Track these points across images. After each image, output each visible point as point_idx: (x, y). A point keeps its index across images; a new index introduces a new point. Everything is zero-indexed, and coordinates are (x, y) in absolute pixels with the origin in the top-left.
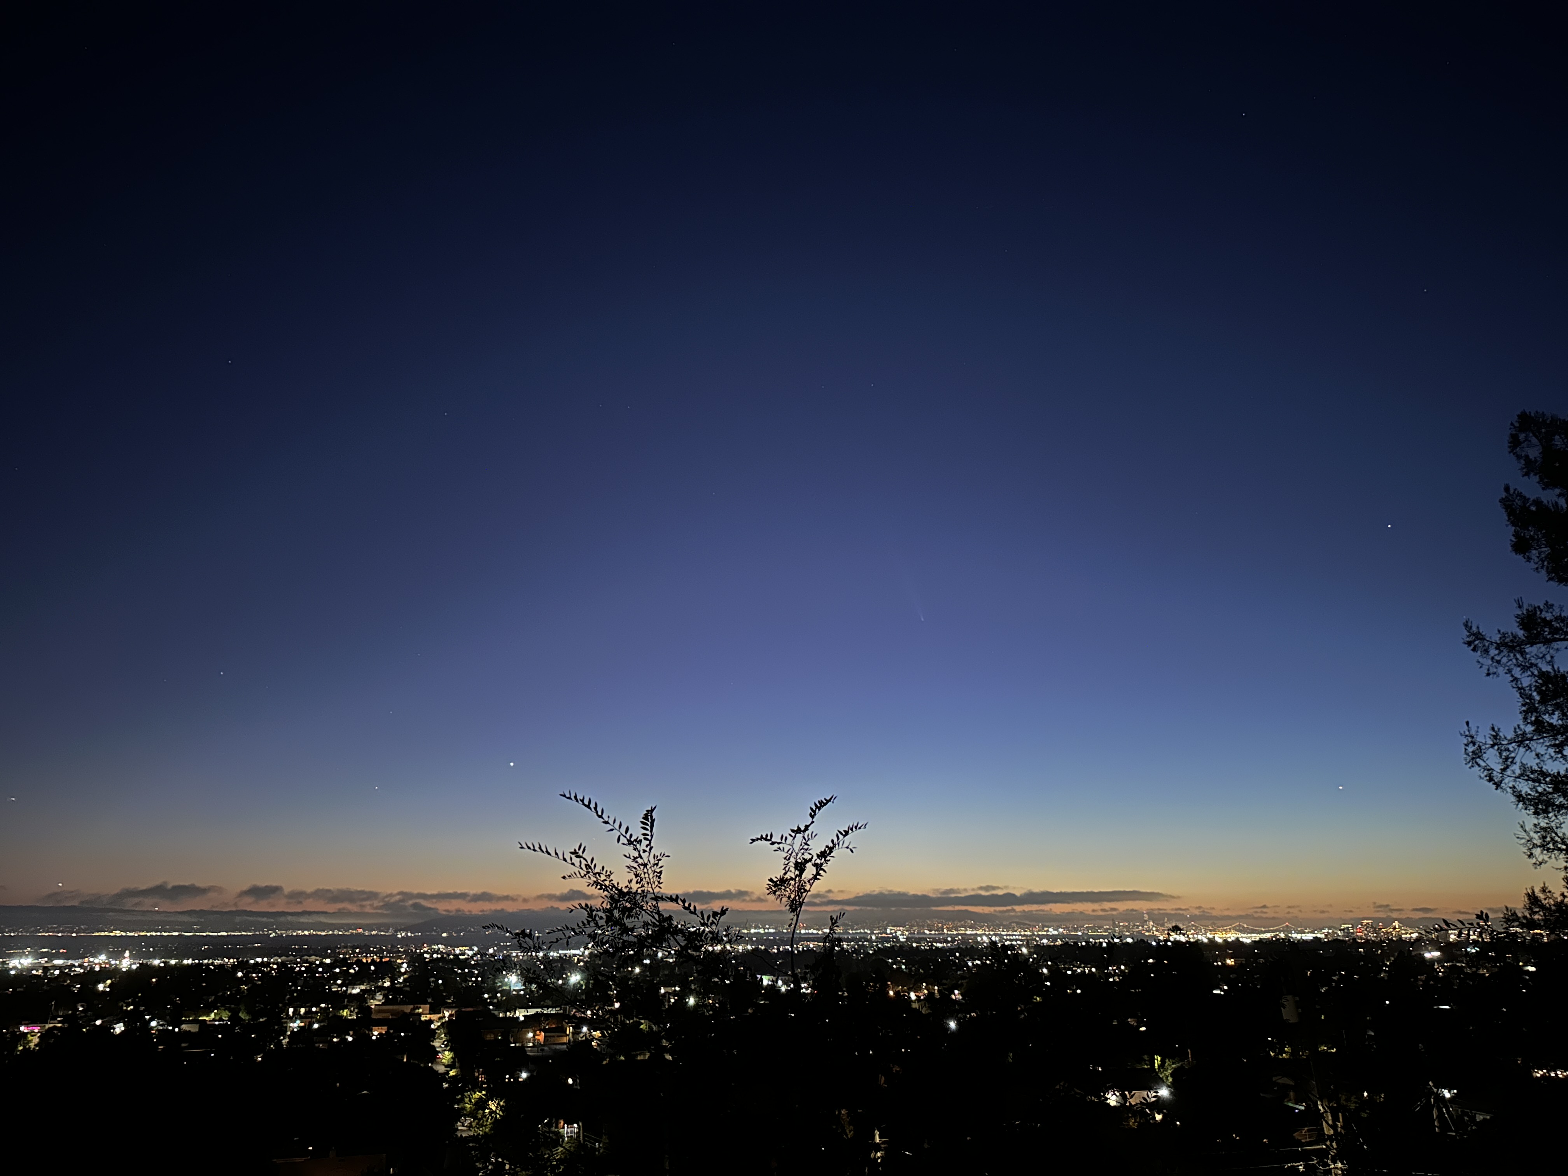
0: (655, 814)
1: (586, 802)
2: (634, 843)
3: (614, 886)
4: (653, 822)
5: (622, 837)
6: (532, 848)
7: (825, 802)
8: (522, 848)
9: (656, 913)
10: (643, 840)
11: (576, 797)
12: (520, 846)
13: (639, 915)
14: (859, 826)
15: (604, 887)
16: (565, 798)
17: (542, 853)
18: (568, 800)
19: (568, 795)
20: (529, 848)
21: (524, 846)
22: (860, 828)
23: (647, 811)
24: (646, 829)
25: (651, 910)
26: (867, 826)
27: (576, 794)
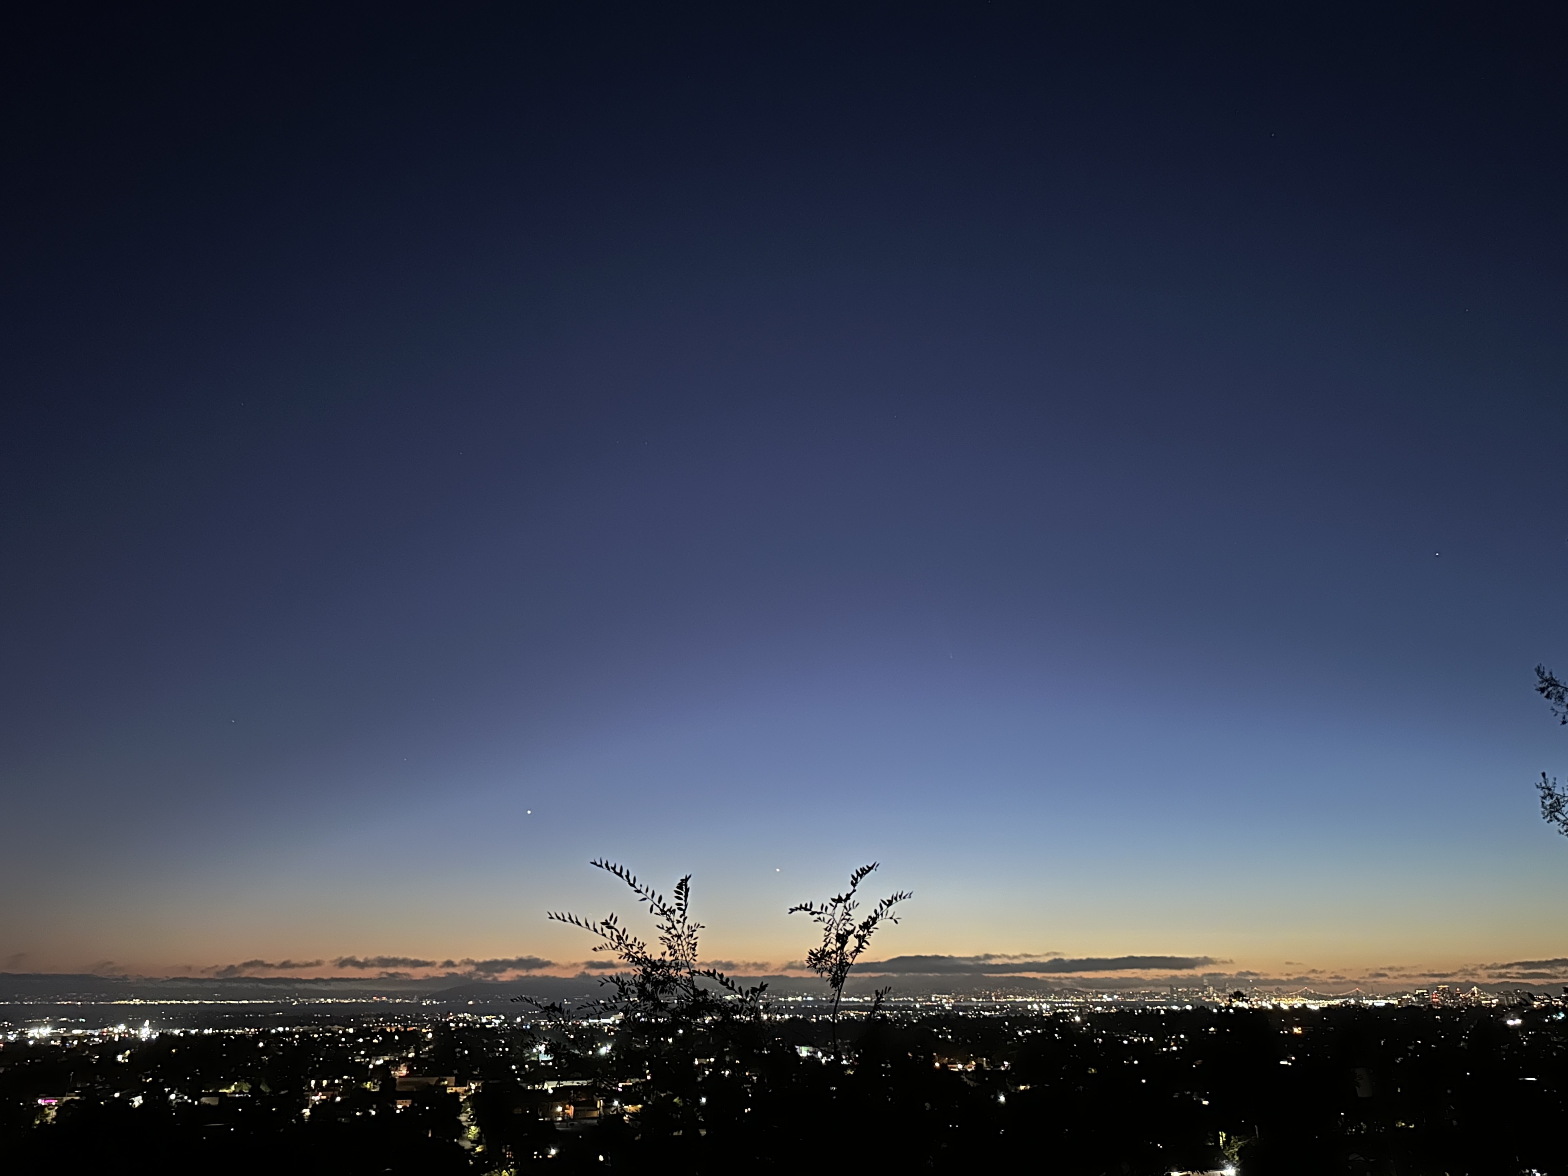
0: (689, 883)
1: (618, 870)
2: (668, 913)
3: (646, 958)
4: (687, 890)
5: (654, 906)
6: (562, 918)
7: (867, 869)
8: (551, 918)
9: (691, 988)
10: (677, 910)
11: (607, 865)
12: (549, 916)
13: (673, 990)
14: (903, 895)
15: (636, 959)
16: (596, 866)
17: (572, 924)
18: (599, 868)
19: (599, 863)
20: (559, 918)
21: (554, 916)
22: (904, 898)
23: (681, 880)
24: (681, 899)
25: (686, 984)
26: (912, 895)
27: (607, 862)
